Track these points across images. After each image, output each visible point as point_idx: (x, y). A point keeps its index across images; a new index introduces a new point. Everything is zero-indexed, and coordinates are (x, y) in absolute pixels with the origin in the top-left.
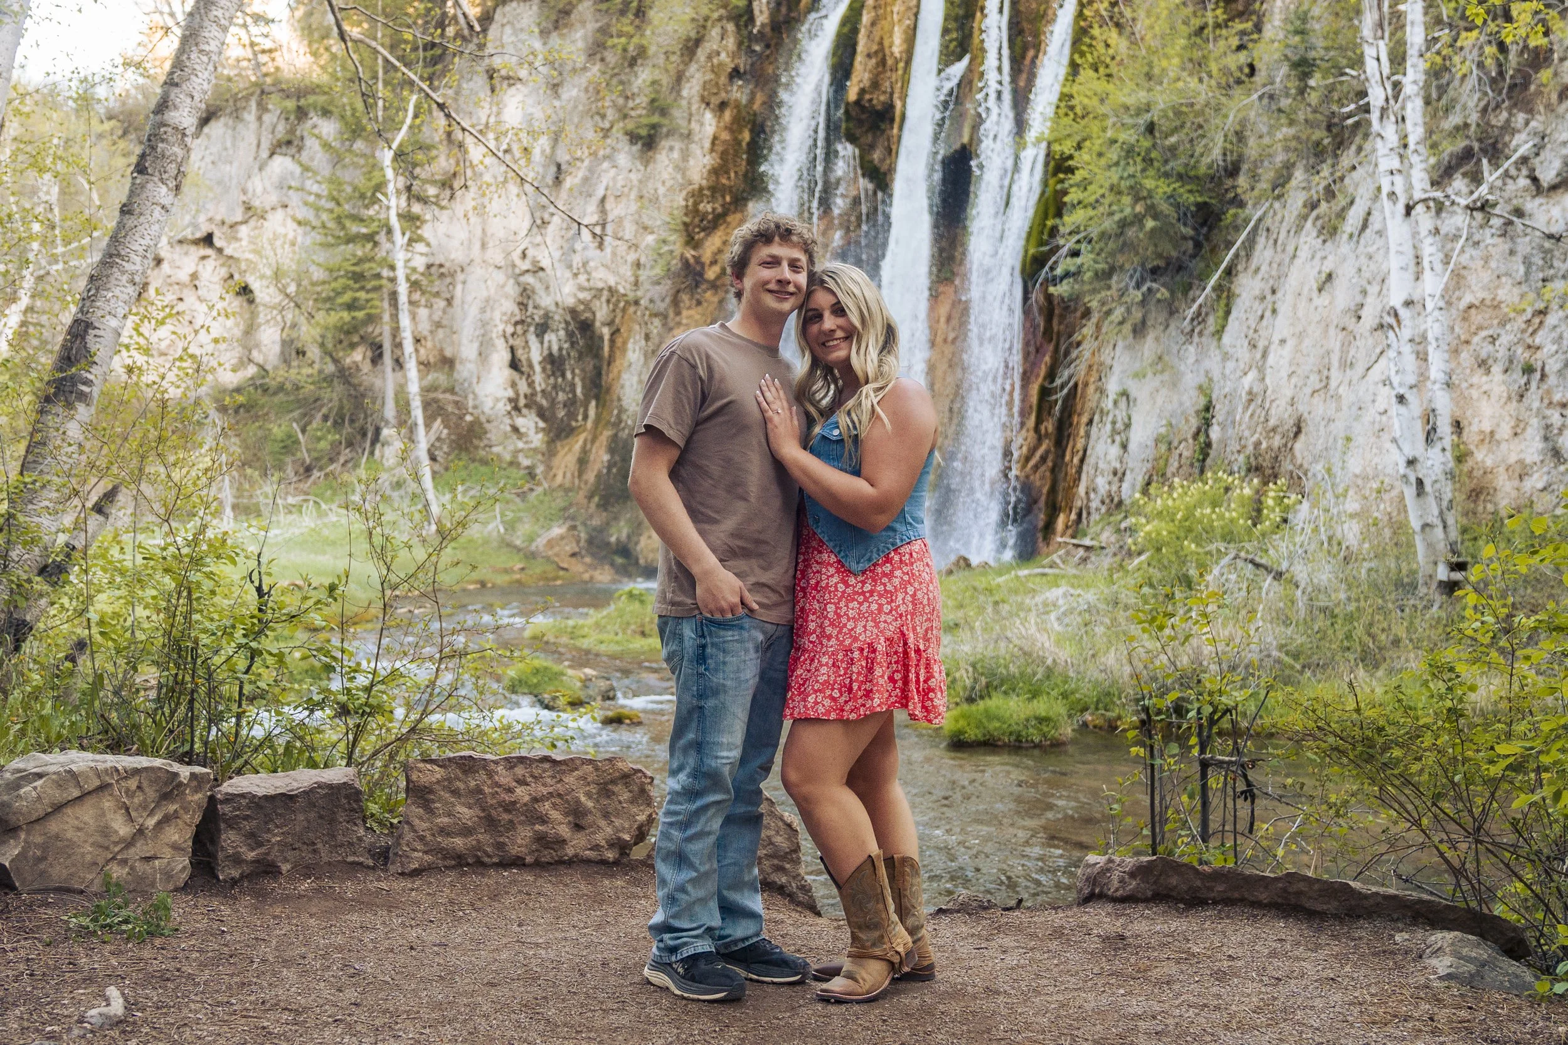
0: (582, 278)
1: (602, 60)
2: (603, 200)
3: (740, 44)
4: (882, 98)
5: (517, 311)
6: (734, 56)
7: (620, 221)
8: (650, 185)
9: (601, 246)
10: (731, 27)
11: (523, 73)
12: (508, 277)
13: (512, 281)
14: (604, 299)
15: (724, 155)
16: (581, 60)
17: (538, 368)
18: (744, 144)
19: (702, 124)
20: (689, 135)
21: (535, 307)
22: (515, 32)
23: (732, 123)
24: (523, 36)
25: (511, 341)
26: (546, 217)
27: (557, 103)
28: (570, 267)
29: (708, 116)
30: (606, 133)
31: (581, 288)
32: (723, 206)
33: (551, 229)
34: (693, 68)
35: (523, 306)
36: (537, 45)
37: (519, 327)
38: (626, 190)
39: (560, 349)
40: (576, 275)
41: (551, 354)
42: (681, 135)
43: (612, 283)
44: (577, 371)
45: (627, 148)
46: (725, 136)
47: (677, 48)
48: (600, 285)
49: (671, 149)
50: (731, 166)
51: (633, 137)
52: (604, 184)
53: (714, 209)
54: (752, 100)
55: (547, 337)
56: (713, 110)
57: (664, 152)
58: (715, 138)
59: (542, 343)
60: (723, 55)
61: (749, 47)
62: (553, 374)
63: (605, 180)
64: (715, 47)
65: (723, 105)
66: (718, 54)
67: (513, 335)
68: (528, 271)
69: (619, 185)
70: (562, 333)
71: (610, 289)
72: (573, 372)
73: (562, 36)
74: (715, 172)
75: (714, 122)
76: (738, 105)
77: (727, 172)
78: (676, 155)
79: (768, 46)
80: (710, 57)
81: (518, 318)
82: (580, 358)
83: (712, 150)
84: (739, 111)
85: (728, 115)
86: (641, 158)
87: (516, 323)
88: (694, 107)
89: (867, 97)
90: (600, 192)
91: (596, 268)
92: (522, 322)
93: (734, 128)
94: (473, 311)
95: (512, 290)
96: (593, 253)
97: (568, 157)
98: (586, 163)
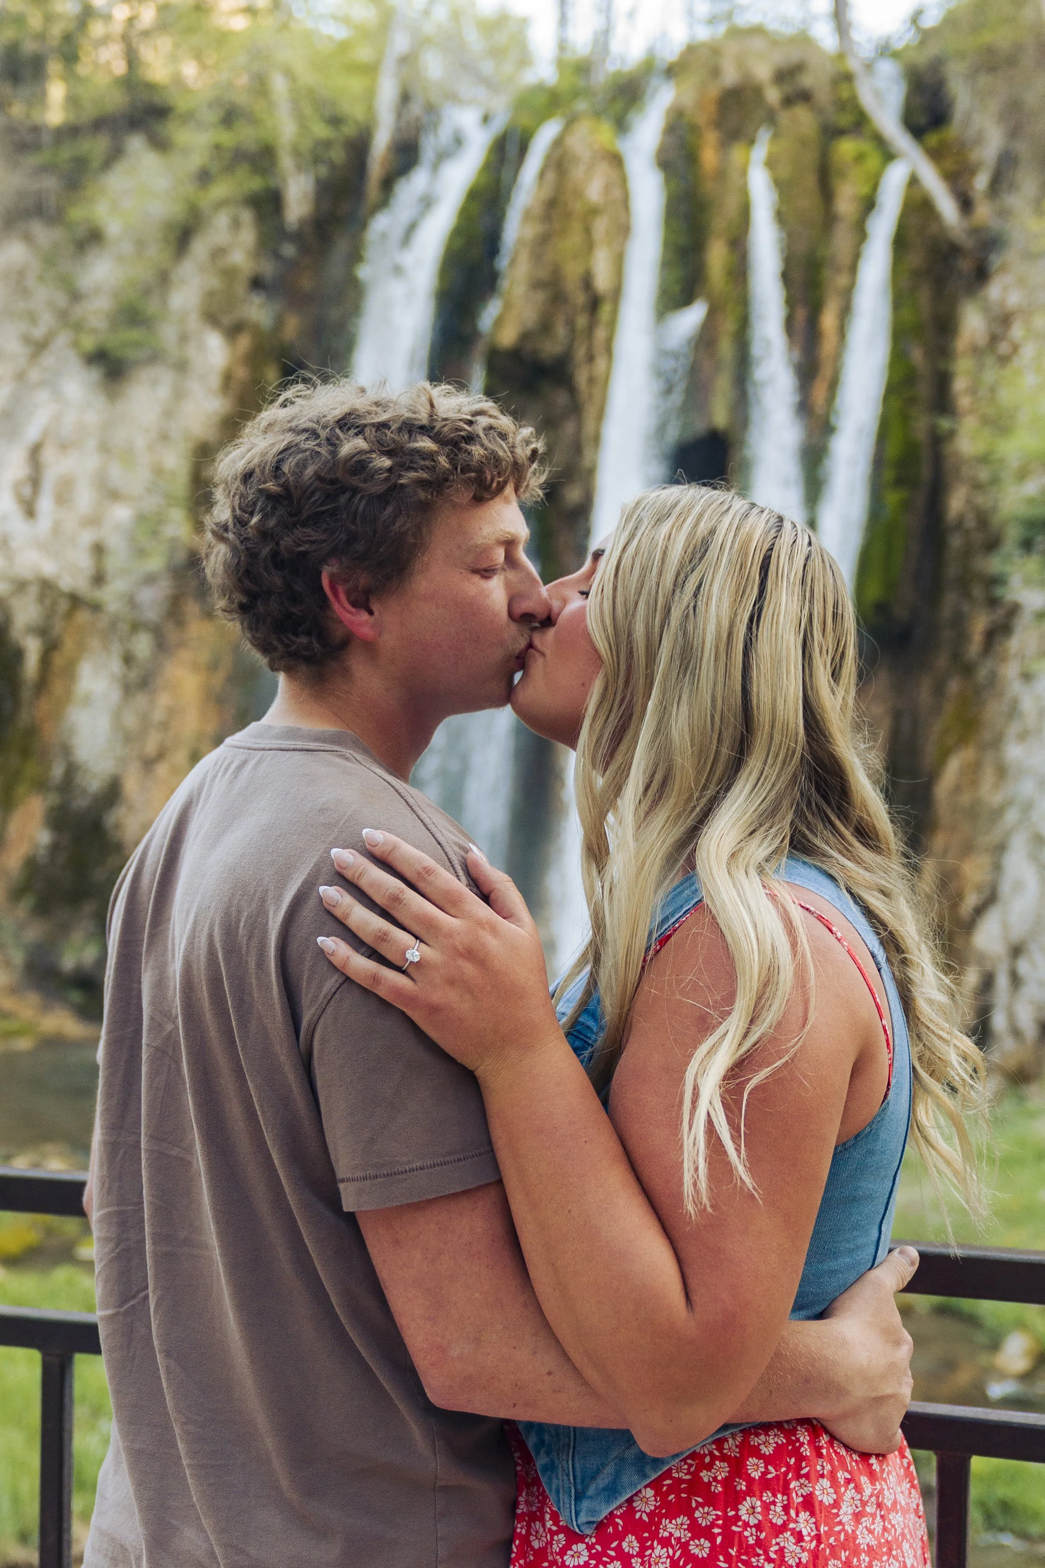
1: (25, 237)
2: (38, 449)
3: (263, 242)
4: (554, 348)
6: (253, 258)
7: (65, 479)
8: (120, 432)
10: (247, 216)
14: (31, 595)
19: (205, 351)
20: (184, 364)
23: (252, 353)
29: (215, 342)
30: (40, 350)
34: (186, 269)
38: (79, 436)
42: (172, 363)
45: (80, 373)
46: (242, 372)
48: (26, 574)
49: (155, 382)
51: (91, 359)
52: (39, 424)
54: (279, 323)
56: (222, 332)
57: (144, 387)
58: (228, 375)
60: (236, 255)
61: (278, 248)
63: (41, 418)
64: (222, 241)
65: (237, 327)
66: (228, 251)
69: (66, 428)
71: (43, 582)
75: (223, 349)
76: (258, 331)
78: (163, 392)
80: (213, 255)
83: (224, 393)
84: (261, 339)
86: (104, 391)
88: (191, 325)
89: (532, 346)
90: (34, 436)
91: (25, 548)
93: (254, 359)
96: (17, 524)
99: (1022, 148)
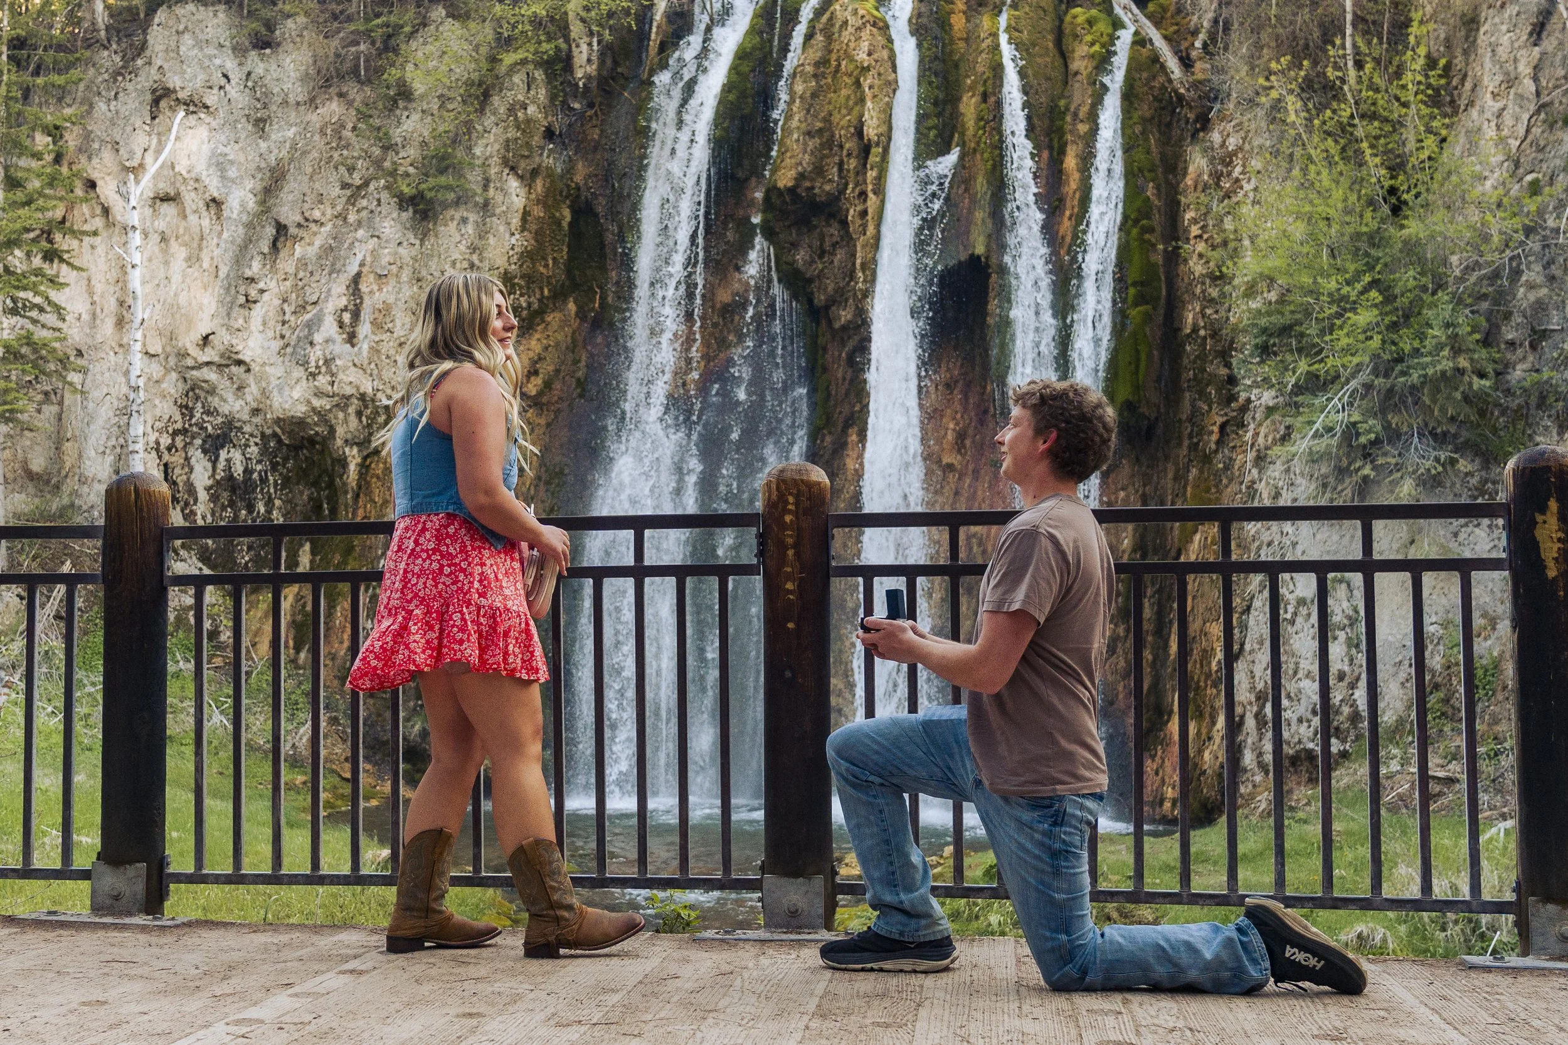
0: (323, 381)
1: (341, 95)
2: (357, 279)
3: (553, 98)
4: (827, 188)
5: (177, 416)
6: (545, 110)
7: (386, 310)
8: (433, 265)
9: (351, 339)
10: (539, 75)
11: (211, 99)
12: (167, 371)
13: (174, 375)
14: (351, 410)
15: (538, 235)
16: (298, 92)
17: (203, 495)
18: (565, 224)
19: (506, 194)
20: (486, 207)
21: (208, 413)
22: (200, 44)
23: (546, 196)
24: (211, 51)
25: (166, 457)
26: (253, 293)
27: (263, 145)
28: (305, 364)
29: (513, 184)
30: (356, 192)
31: (319, 394)
32: (540, 301)
33: (258, 311)
34: (489, 121)
35: (186, 410)
36: (230, 64)
37: (179, 439)
38: (394, 268)
39: (247, 471)
40: (313, 375)
41: (230, 478)
42: (476, 204)
43: (367, 387)
44: (277, 503)
45: (395, 215)
46: (538, 211)
47: (457, 94)
48: (349, 391)
49: (464, 220)
50: (549, 250)
51: (404, 202)
52: (360, 257)
53: (529, 304)
54: (570, 170)
55: (223, 454)
56: (521, 178)
57: (453, 225)
58: (526, 214)
59: (214, 463)
60: (531, 109)
61: (564, 103)
62: (232, 504)
63: (362, 252)
64: (520, 97)
65: (535, 173)
66: (525, 107)
67: (169, 449)
68: (208, 364)
69: (384, 261)
70: (253, 451)
71: (362, 397)
72: (269, 503)
73: (262, 57)
74: (528, 256)
75: (523, 192)
76: (550, 173)
77: (545, 258)
78: (470, 229)
79: (591, 105)
80: (511, 110)
81: (179, 426)
82: (286, 482)
83: (523, 228)
84: (552, 181)
85: (539, 185)
86: (413, 228)
87: (176, 433)
88: (493, 171)
89: (808, 184)
90: (353, 269)
91: (346, 368)
92: (184, 432)
93: (549, 200)
94: (105, 413)
95: (172, 386)
96: (340, 347)
97: (298, 218)
98: (328, 227)
99: (1233, 13)
